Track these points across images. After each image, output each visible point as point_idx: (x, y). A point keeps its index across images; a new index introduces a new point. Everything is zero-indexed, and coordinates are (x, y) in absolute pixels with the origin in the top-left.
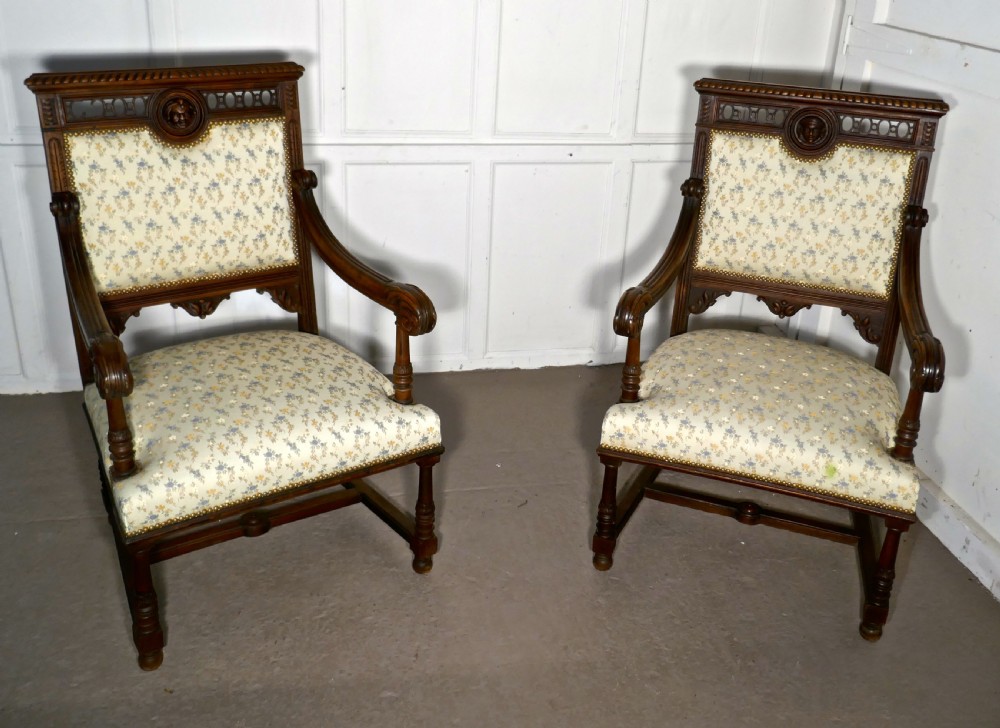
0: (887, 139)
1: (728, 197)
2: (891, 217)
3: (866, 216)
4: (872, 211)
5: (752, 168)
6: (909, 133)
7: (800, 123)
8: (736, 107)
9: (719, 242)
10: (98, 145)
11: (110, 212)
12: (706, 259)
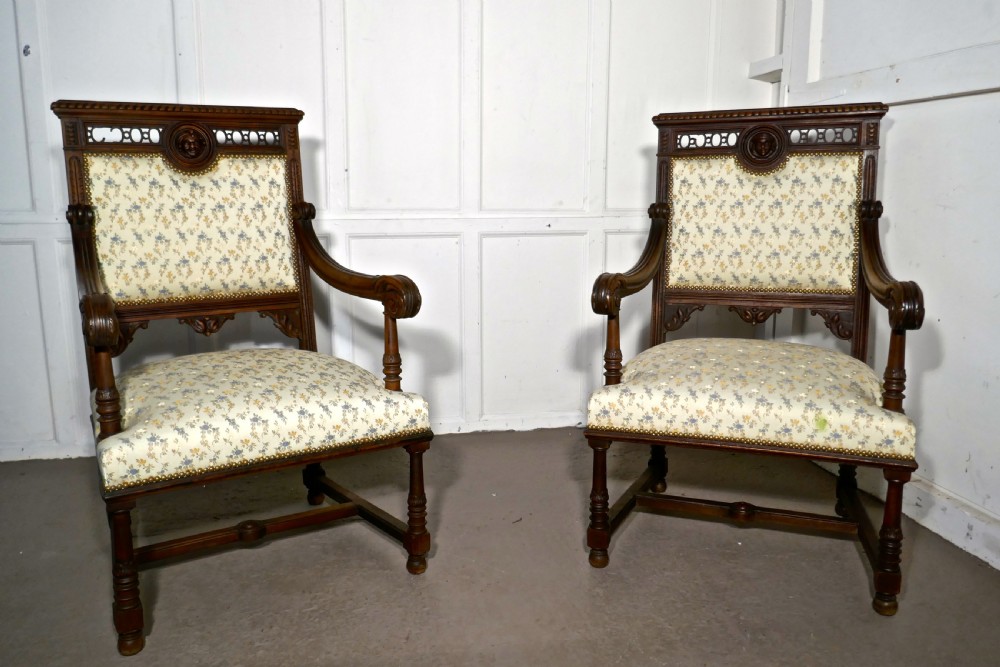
0: (833, 144)
1: (692, 213)
2: (847, 214)
3: (823, 214)
4: (828, 209)
5: (711, 185)
6: (854, 137)
7: (752, 141)
8: (692, 136)
9: (688, 257)
10: (114, 164)
11: (123, 225)
12: (677, 275)
